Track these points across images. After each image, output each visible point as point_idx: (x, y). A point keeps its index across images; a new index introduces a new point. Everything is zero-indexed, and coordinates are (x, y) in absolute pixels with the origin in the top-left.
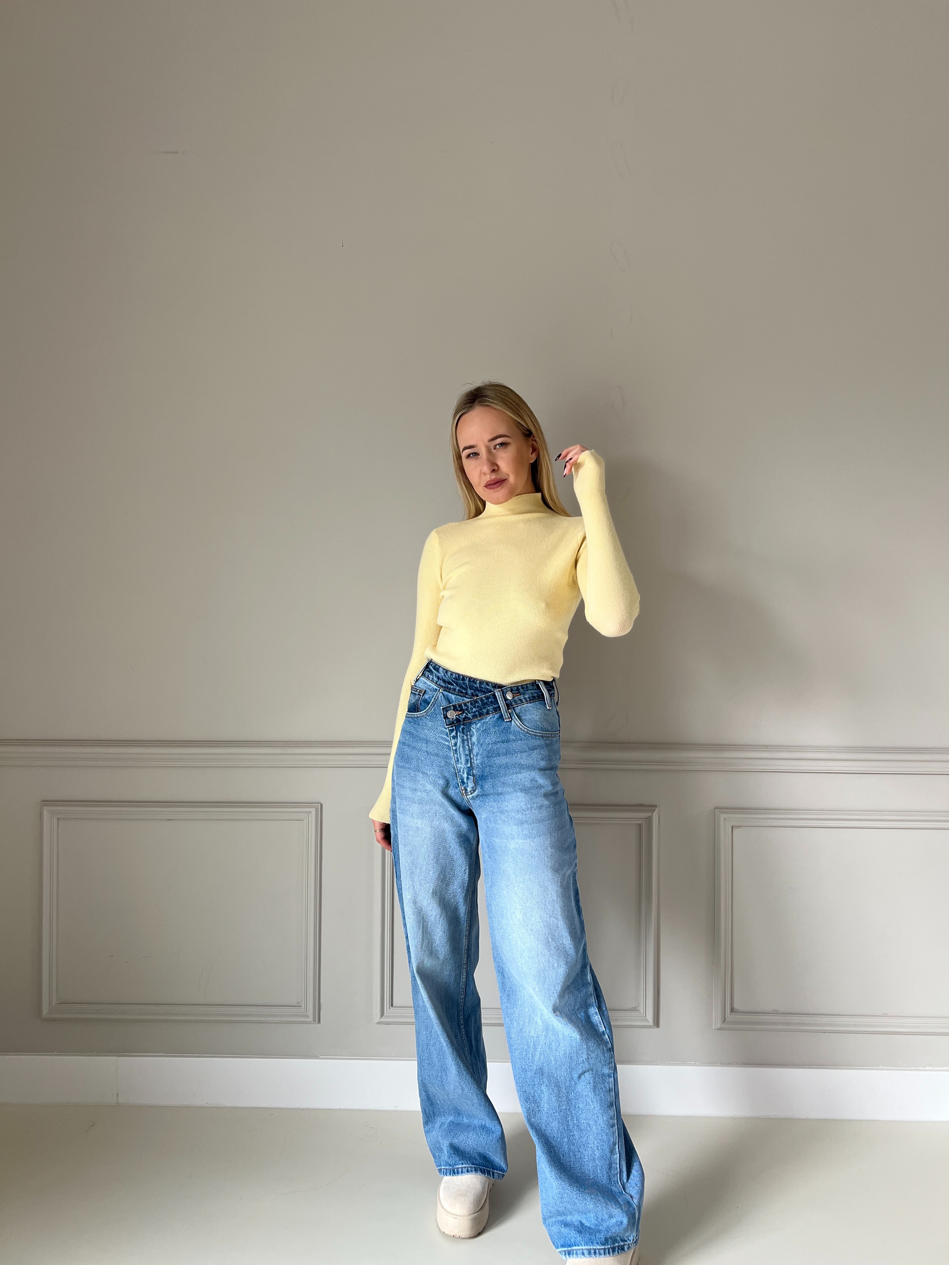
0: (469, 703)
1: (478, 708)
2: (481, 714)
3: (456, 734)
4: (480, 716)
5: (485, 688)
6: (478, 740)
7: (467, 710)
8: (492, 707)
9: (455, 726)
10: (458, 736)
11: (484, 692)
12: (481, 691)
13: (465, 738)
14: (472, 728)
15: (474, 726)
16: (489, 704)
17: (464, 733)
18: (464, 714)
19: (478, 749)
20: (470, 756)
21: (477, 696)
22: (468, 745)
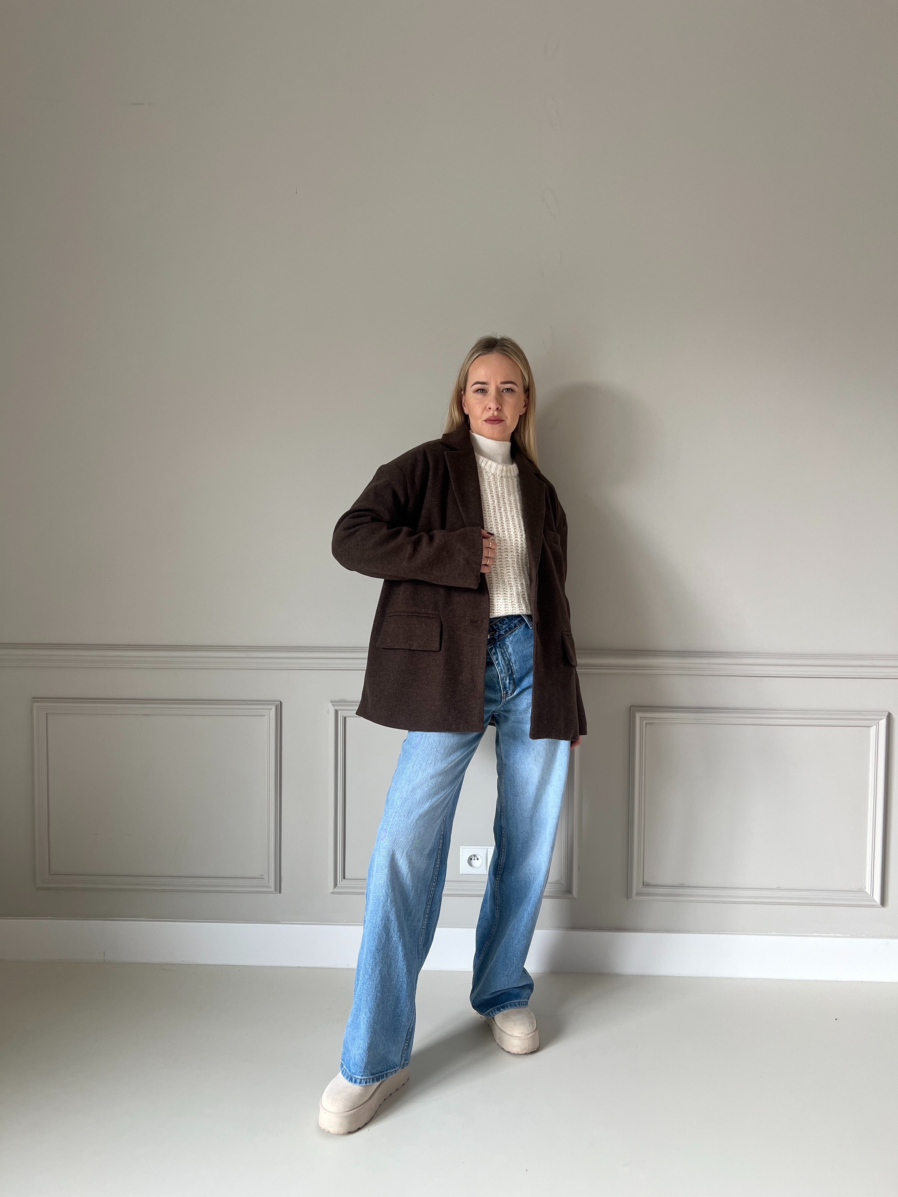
6: (514, 650)
9: (493, 644)
10: (498, 651)
13: (503, 651)
17: (500, 648)
19: (515, 657)
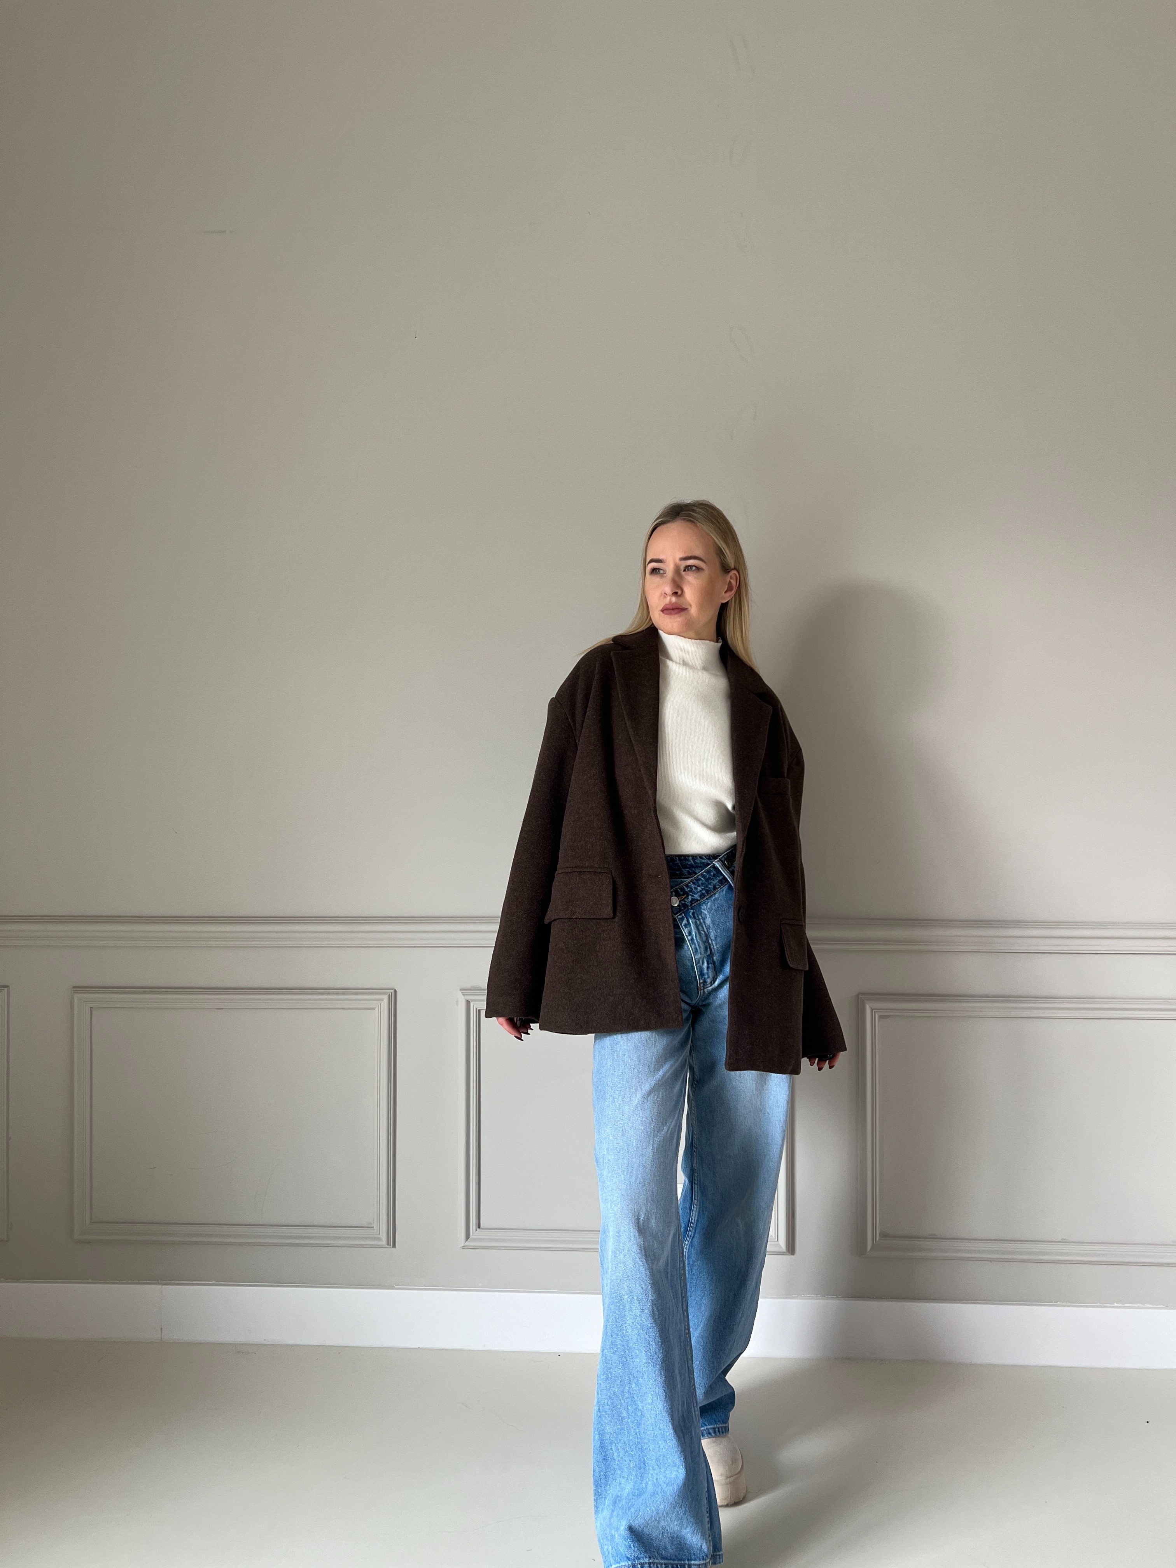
0: (691, 883)
1: (702, 885)
2: (708, 892)
3: (688, 921)
4: (708, 894)
5: (701, 863)
6: (713, 922)
7: (691, 891)
8: (717, 880)
9: (684, 913)
10: (691, 923)
11: (701, 867)
12: (697, 867)
14: (702, 910)
15: (704, 907)
16: (713, 879)
18: (690, 897)
19: (715, 931)
20: (708, 942)
21: (696, 873)
22: (704, 931)
